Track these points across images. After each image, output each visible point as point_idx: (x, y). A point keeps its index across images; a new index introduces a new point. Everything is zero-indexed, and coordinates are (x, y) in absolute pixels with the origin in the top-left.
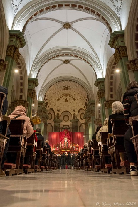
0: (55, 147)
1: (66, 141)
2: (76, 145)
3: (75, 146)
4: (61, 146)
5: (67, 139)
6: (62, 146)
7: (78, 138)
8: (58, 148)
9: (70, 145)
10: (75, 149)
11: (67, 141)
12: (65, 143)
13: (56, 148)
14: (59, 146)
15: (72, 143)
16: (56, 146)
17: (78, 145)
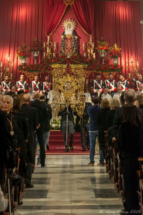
0: (24, 55)
1: (69, 32)
2: (112, 45)
3: (106, 50)
4: (48, 50)
5: (72, 28)
6: (52, 51)
7: (116, 20)
8: (37, 57)
9: (88, 46)
10: (107, 62)
11: (75, 33)
12: (65, 38)
13: (29, 56)
14: (42, 51)
15: (95, 40)
16: (31, 50)
17: (119, 46)
